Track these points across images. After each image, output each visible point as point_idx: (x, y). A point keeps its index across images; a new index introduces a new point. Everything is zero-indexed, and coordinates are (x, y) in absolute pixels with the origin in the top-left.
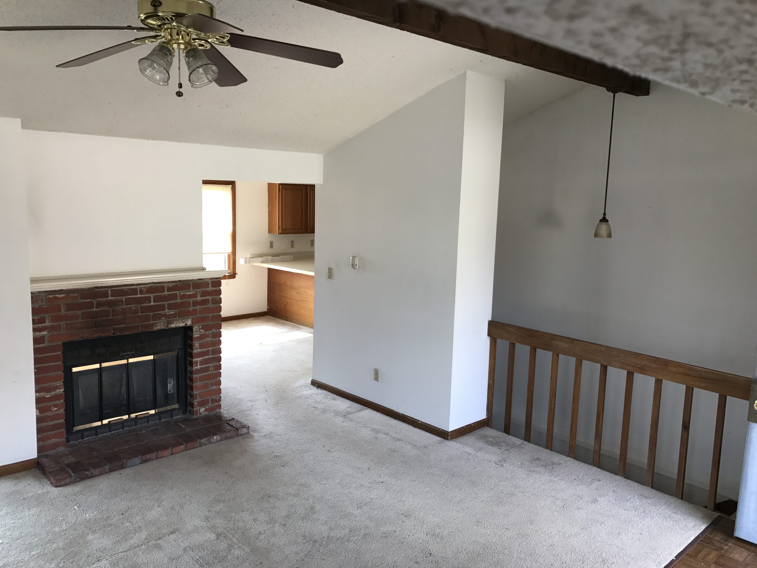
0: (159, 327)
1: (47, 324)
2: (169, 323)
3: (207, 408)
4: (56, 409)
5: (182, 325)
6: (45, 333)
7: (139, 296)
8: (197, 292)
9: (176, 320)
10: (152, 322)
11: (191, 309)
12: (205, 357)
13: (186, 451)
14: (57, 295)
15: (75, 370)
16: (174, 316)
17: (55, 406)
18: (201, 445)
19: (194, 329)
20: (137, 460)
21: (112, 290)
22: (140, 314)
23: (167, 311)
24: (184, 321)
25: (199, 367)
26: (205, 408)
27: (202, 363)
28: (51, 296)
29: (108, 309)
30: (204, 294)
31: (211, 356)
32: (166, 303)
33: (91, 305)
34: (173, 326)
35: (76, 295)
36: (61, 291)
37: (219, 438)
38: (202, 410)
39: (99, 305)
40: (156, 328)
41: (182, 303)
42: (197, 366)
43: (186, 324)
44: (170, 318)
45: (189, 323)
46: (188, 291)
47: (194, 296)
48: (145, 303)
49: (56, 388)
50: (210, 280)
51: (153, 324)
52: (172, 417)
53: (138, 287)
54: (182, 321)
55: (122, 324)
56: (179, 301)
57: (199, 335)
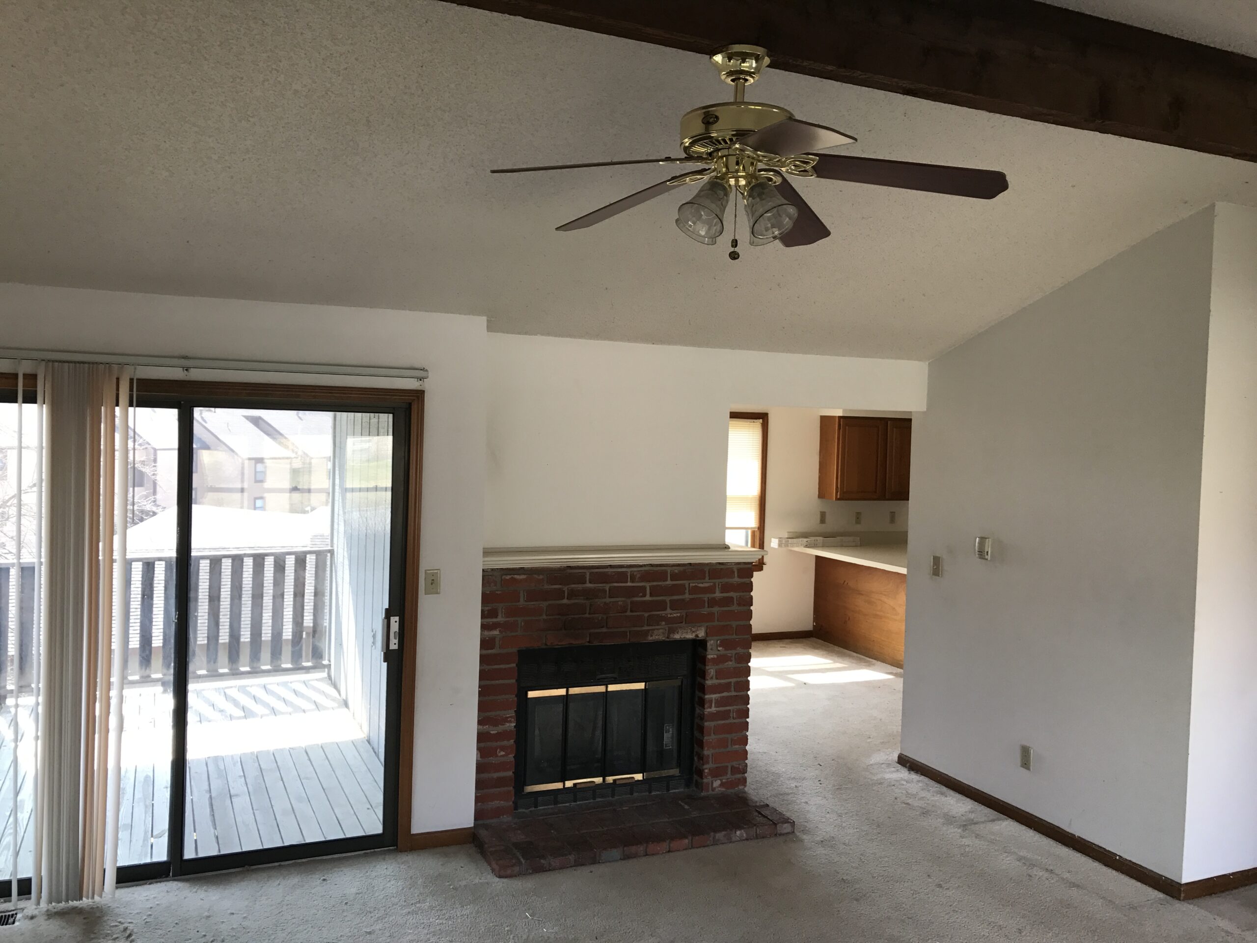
0: (657, 637)
1: (500, 619)
2: (672, 631)
3: (724, 780)
4: (502, 753)
5: (690, 636)
6: (496, 632)
7: (629, 584)
8: (715, 584)
9: (680, 627)
10: (646, 628)
11: (705, 611)
12: (725, 694)
13: (691, 849)
14: (516, 576)
15: (532, 694)
16: (679, 620)
17: (502, 748)
18: (716, 843)
19: (708, 644)
20: (616, 853)
21: (591, 573)
22: (629, 613)
23: (669, 613)
24: (693, 629)
25: (714, 709)
26: (721, 780)
27: (719, 703)
28: (508, 577)
29: (583, 602)
30: (725, 588)
31: (733, 693)
32: (668, 599)
33: (560, 594)
34: (677, 636)
35: (541, 577)
36: (521, 571)
37: (745, 835)
38: (717, 783)
39: (572, 594)
40: (651, 638)
41: (692, 599)
42: (710, 707)
43: (697, 636)
44: (673, 624)
45: (701, 634)
46: (702, 581)
47: (711, 590)
48: (637, 596)
49: (505, 720)
50: (734, 566)
51: (649, 631)
52: (668, 790)
53: (629, 570)
54: (691, 630)
55: (603, 627)
56: (687, 596)
57: (715, 656)
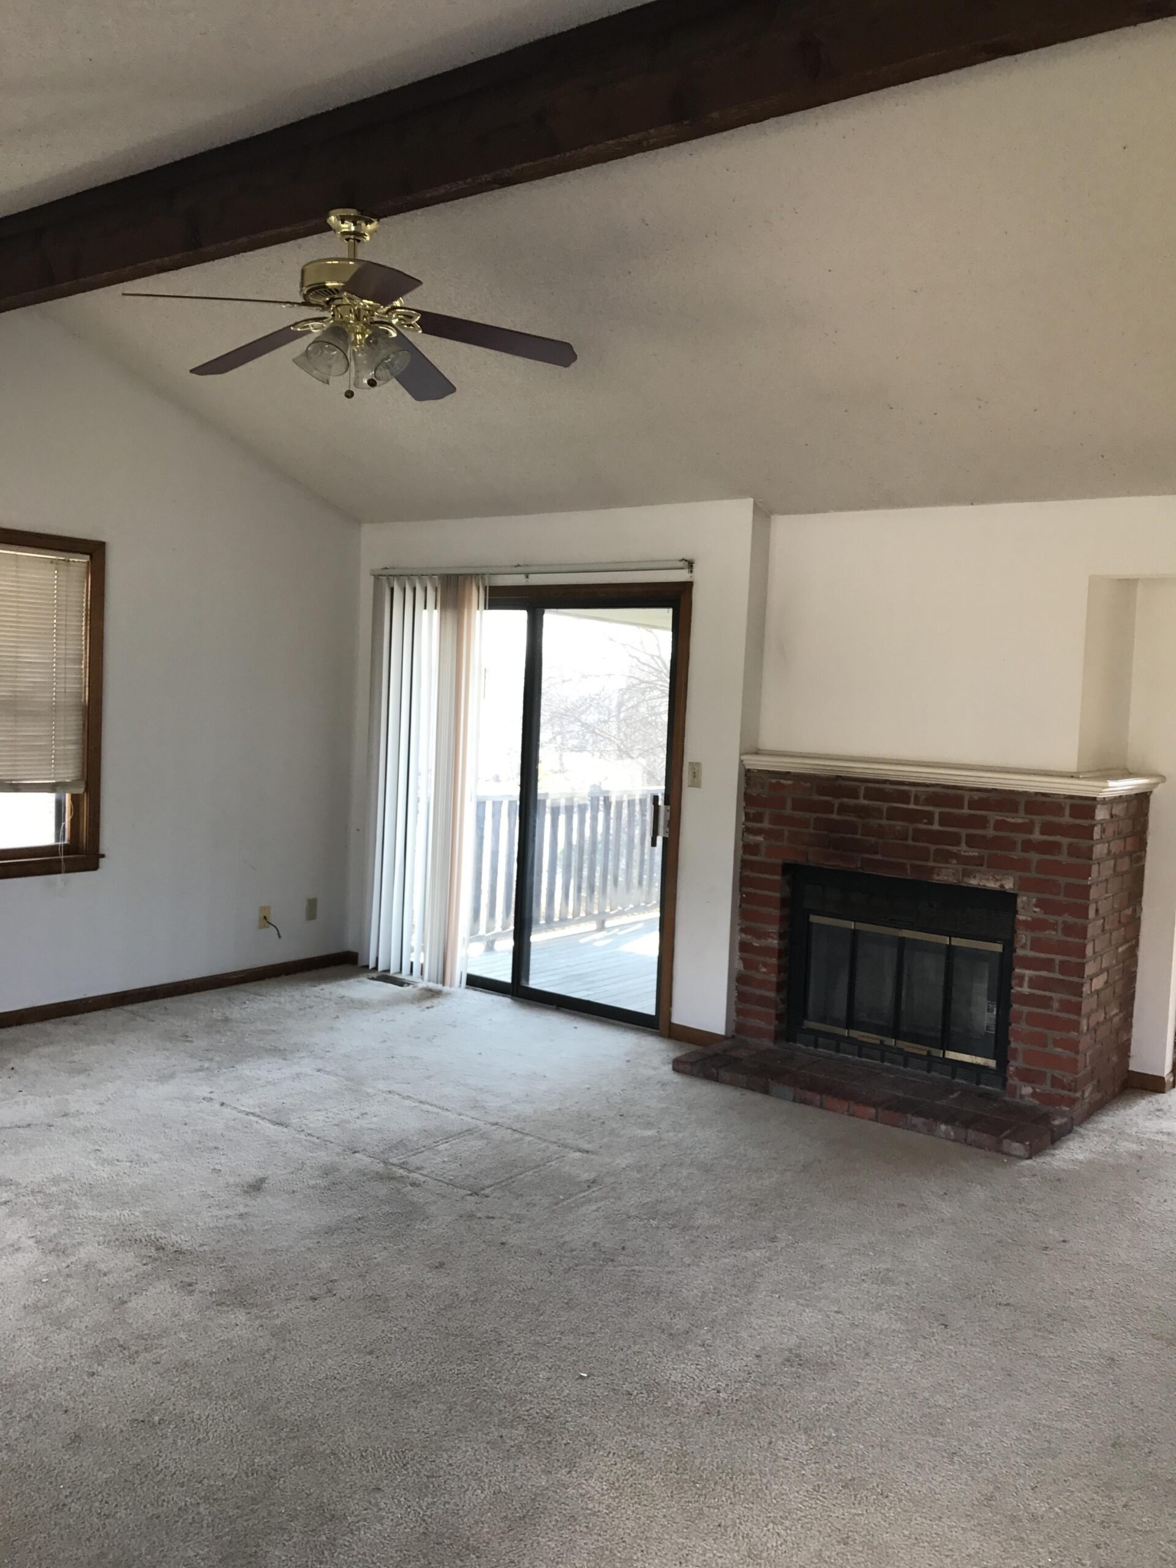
0: (946, 878)
1: (766, 825)
2: (967, 874)
3: (1038, 1090)
4: (764, 970)
5: (992, 885)
6: (760, 838)
7: (912, 806)
8: (1032, 822)
9: (979, 871)
10: (931, 864)
11: (1017, 854)
14: (782, 781)
15: (814, 919)
16: (979, 862)
17: (765, 965)
19: (1019, 901)
21: (866, 789)
22: (910, 842)
23: (964, 849)
24: (998, 877)
25: (1025, 989)
26: (1034, 1088)
27: (1034, 983)
28: (774, 781)
29: (855, 819)
30: (1047, 829)
32: (964, 832)
33: (828, 808)
34: (974, 882)
35: (808, 785)
36: (787, 775)
37: (952, 1134)
38: (1027, 1090)
39: (843, 809)
40: (937, 878)
41: (996, 838)
42: (1021, 986)
43: (1002, 886)
44: (971, 865)
45: (1009, 885)
46: (1014, 815)
47: (1028, 828)
48: (920, 822)
49: (767, 935)
50: (1069, 801)
51: (934, 868)
52: (978, 1083)
53: (913, 789)
54: (994, 877)
55: (876, 853)
56: (990, 832)
57: (1030, 919)
